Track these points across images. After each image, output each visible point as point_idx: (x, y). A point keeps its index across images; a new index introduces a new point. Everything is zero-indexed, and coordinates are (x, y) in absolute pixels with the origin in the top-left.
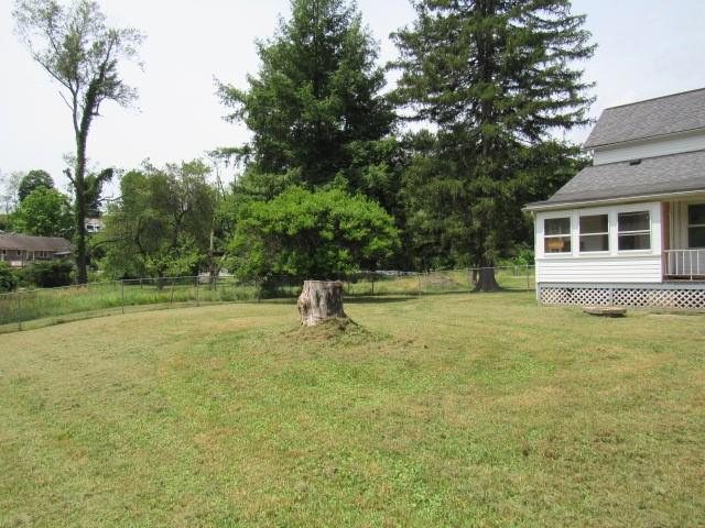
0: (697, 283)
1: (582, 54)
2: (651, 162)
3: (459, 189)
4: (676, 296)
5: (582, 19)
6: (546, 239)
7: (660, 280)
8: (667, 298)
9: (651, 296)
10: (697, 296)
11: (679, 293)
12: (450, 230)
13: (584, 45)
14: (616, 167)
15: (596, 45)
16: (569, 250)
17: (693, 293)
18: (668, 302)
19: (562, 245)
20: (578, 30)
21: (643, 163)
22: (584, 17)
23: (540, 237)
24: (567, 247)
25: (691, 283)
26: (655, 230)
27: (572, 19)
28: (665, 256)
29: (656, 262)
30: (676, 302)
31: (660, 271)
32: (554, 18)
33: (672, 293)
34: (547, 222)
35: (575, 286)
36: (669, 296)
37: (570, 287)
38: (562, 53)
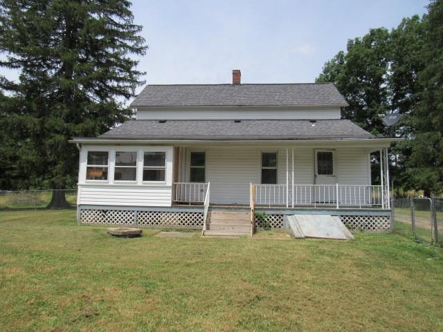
0: (193, 208)
1: (138, 51)
2: (172, 122)
3: (35, 124)
4: (179, 217)
5: (140, 28)
6: (88, 168)
7: (170, 205)
8: (174, 219)
9: (163, 217)
10: (193, 217)
11: (182, 215)
12: (24, 157)
13: (140, 45)
14: (150, 123)
15: (147, 47)
16: (106, 178)
17: (191, 215)
18: (175, 221)
19: (100, 174)
20: (137, 35)
21: (167, 123)
22: (141, 27)
23: (83, 166)
24: (105, 176)
25: (189, 208)
26: (169, 167)
27: (134, 26)
28: (174, 187)
29: (168, 191)
30: (179, 222)
31: (170, 198)
32: (122, 22)
33: (177, 215)
34: (90, 154)
35: (109, 208)
36: (175, 217)
37: (105, 209)
38: (125, 46)
